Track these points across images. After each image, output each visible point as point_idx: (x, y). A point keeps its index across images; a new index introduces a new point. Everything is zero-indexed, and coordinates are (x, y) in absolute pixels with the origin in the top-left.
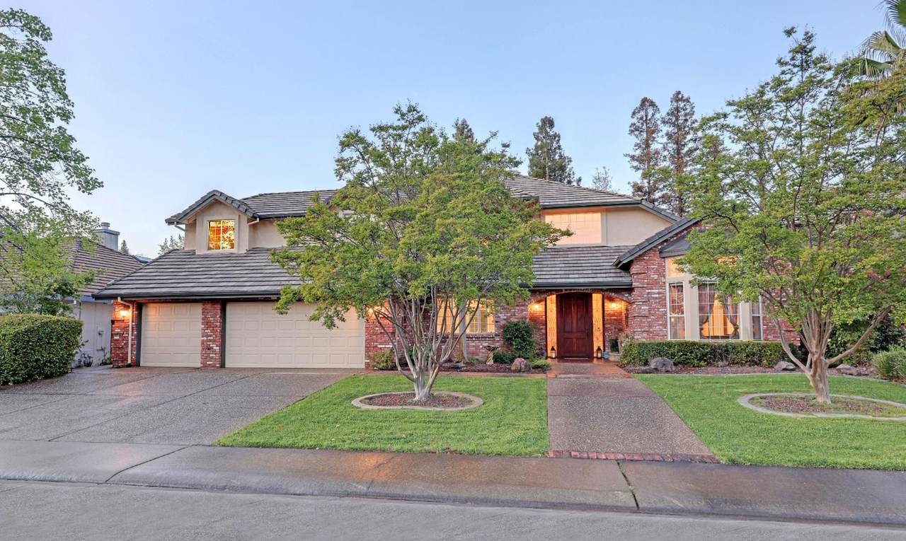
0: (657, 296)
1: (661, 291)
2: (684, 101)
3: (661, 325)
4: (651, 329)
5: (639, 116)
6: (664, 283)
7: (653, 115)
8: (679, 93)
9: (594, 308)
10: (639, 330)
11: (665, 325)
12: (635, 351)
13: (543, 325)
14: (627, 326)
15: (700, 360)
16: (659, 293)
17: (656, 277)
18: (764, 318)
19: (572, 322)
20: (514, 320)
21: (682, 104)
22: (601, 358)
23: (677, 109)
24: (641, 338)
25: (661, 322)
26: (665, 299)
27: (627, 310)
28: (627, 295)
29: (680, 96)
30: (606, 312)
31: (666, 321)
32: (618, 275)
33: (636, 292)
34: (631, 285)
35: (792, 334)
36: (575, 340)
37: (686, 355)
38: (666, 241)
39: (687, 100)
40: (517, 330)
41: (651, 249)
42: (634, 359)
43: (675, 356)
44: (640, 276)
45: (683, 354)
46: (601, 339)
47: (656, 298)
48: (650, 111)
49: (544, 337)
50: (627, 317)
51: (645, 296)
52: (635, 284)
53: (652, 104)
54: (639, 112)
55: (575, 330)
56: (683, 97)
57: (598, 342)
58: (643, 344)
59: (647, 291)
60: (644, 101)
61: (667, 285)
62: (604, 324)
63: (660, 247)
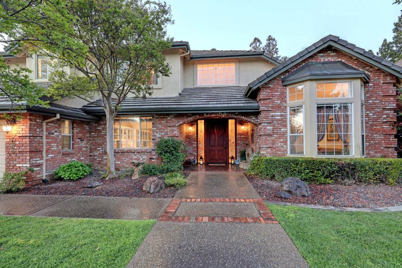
0: (280, 118)
1: (283, 113)
2: (272, 40)
3: (282, 142)
4: (274, 146)
5: (253, 46)
6: (286, 107)
7: (259, 45)
8: (270, 36)
9: (229, 129)
10: (264, 146)
11: (285, 142)
12: (263, 166)
13: (195, 141)
14: (253, 142)
15: (327, 177)
16: (281, 116)
17: (279, 102)
18: (367, 136)
19: (215, 139)
20: (166, 138)
21: (271, 41)
22: (233, 164)
23: (269, 43)
24: (266, 154)
25: (282, 140)
26: (286, 121)
27: (253, 130)
28: (254, 118)
29: (271, 38)
30: (237, 132)
31: (286, 139)
32: (248, 102)
33: (263, 115)
34: (258, 109)
35: (390, 150)
36: (216, 152)
37: (313, 172)
38: (287, 71)
39: (274, 40)
40: (166, 146)
41: (275, 78)
42: (261, 172)
43: (302, 173)
44: (266, 102)
45: (310, 172)
46: (234, 151)
47: (279, 120)
48: (258, 44)
49: (196, 149)
50: (252, 136)
51: (270, 118)
52: (262, 108)
53: (259, 41)
54: (253, 44)
55: (216, 145)
56: (272, 38)
57: (232, 153)
58: (271, 160)
59: (271, 114)
60: (256, 39)
61: (288, 109)
62: (236, 141)
63: (282, 77)
